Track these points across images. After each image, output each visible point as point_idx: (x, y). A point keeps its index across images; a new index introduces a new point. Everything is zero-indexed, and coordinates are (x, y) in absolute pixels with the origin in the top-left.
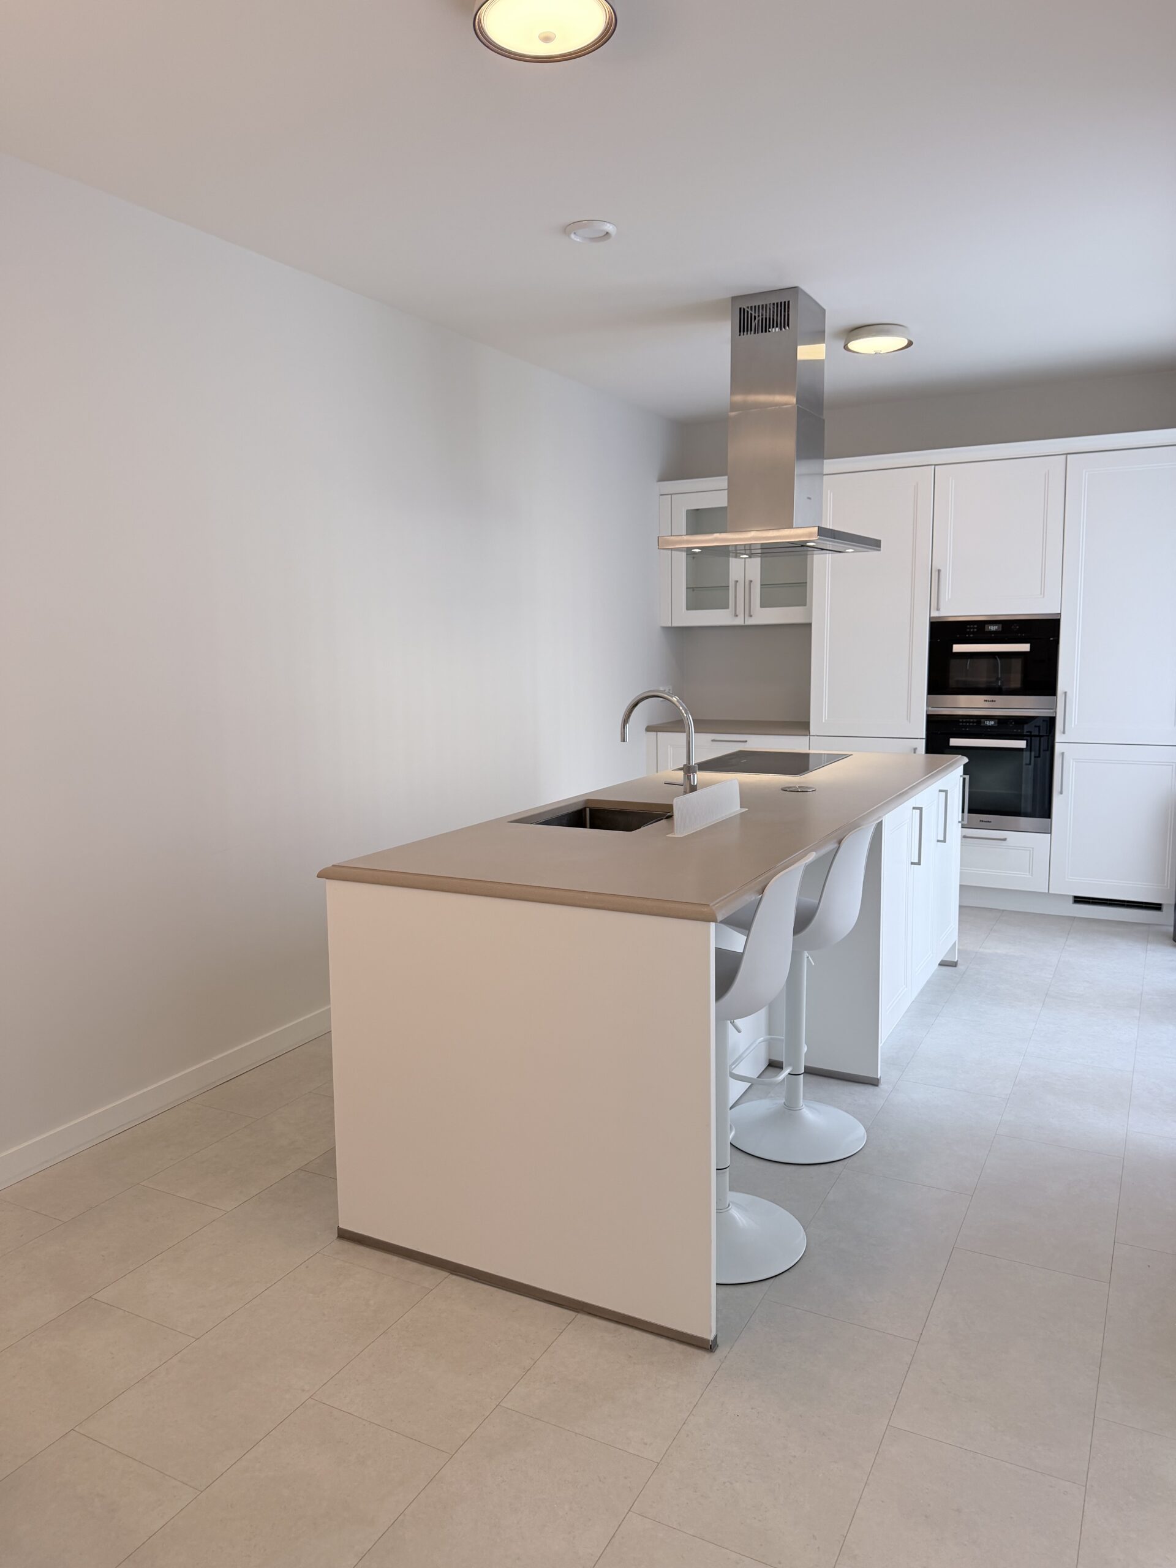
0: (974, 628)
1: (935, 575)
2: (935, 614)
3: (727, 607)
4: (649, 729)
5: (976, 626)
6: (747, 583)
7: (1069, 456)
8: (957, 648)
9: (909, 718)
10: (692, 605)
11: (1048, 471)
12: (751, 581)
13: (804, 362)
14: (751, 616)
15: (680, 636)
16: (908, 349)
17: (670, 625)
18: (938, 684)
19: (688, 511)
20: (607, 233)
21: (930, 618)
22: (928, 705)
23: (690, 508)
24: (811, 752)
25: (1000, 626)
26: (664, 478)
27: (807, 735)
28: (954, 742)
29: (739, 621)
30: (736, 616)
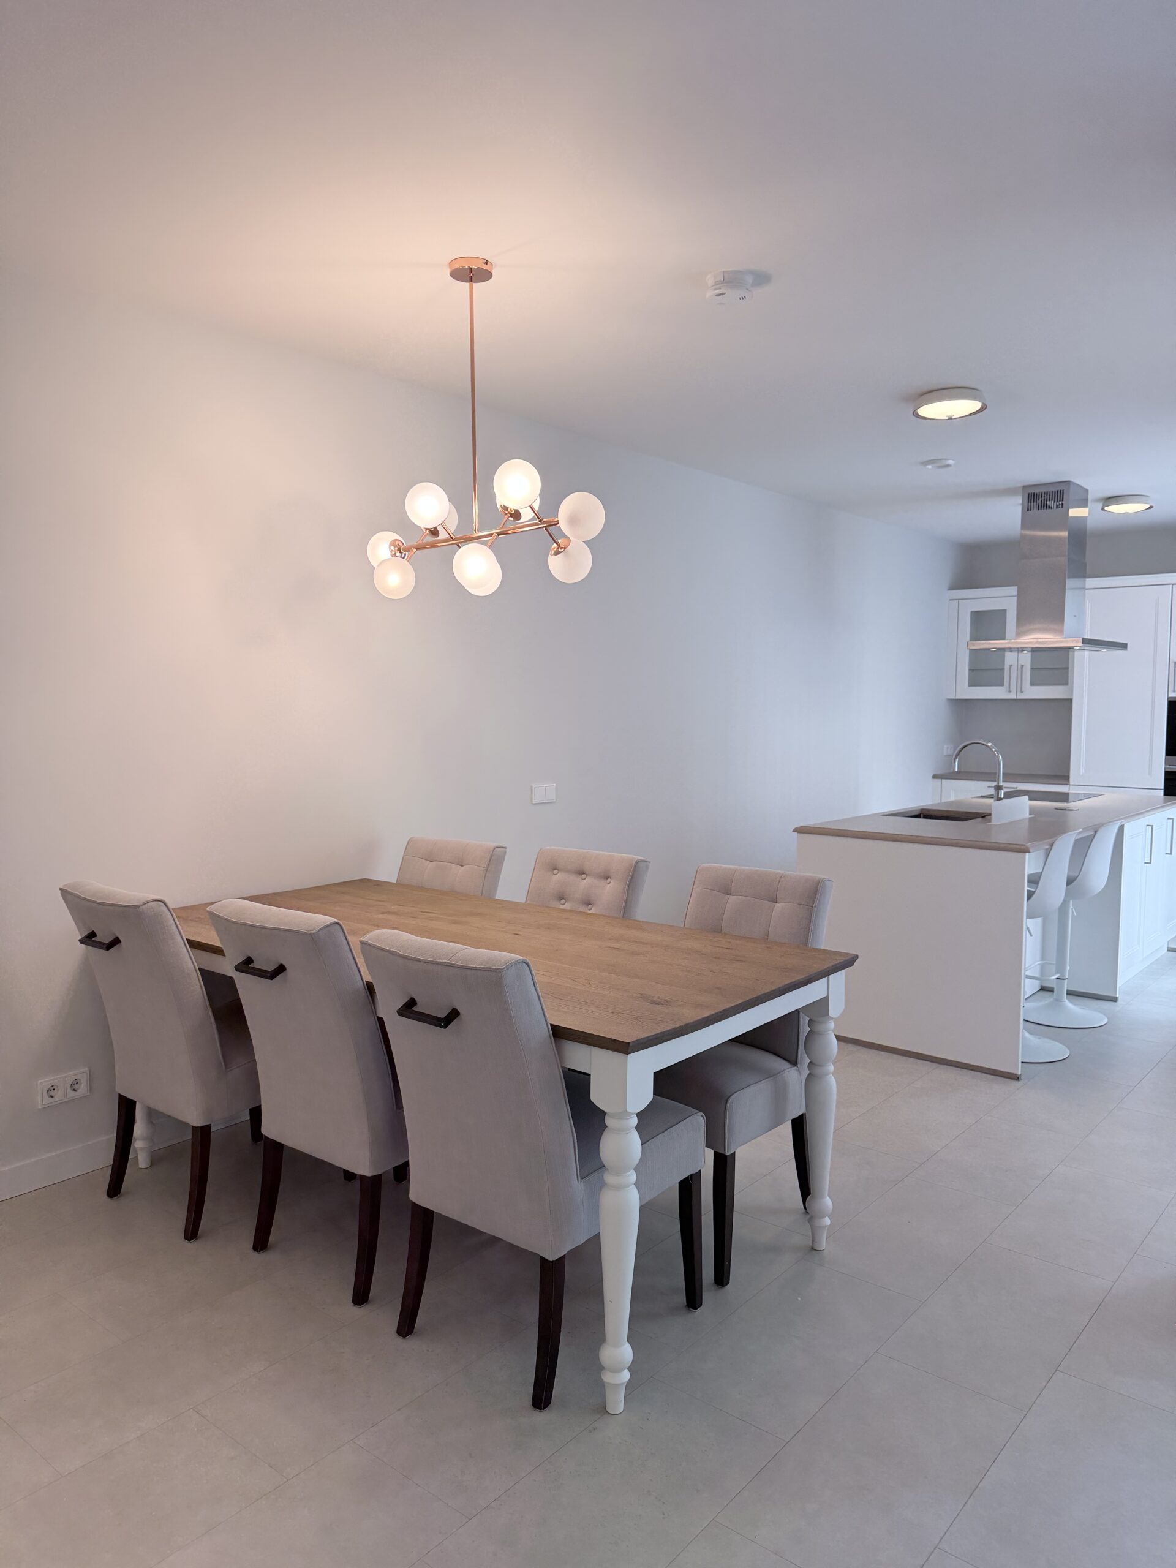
1: (1172, 666)
2: (1172, 695)
3: (1003, 685)
4: (935, 777)
6: (1020, 666)
9: (1150, 774)
10: (972, 683)
12: (1023, 666)
13: (1072, 517)
14: (1022, 692)
15: (961, 707)
16: (1149, 510)
17: (954, 698)
19: (972, 612)
21: (1168, 698)
22: (1166, 764)
23: (973, 610)
26: (953, 587)
27: (1067, 784)
29: (1012, 696)
30: (1010, 691)
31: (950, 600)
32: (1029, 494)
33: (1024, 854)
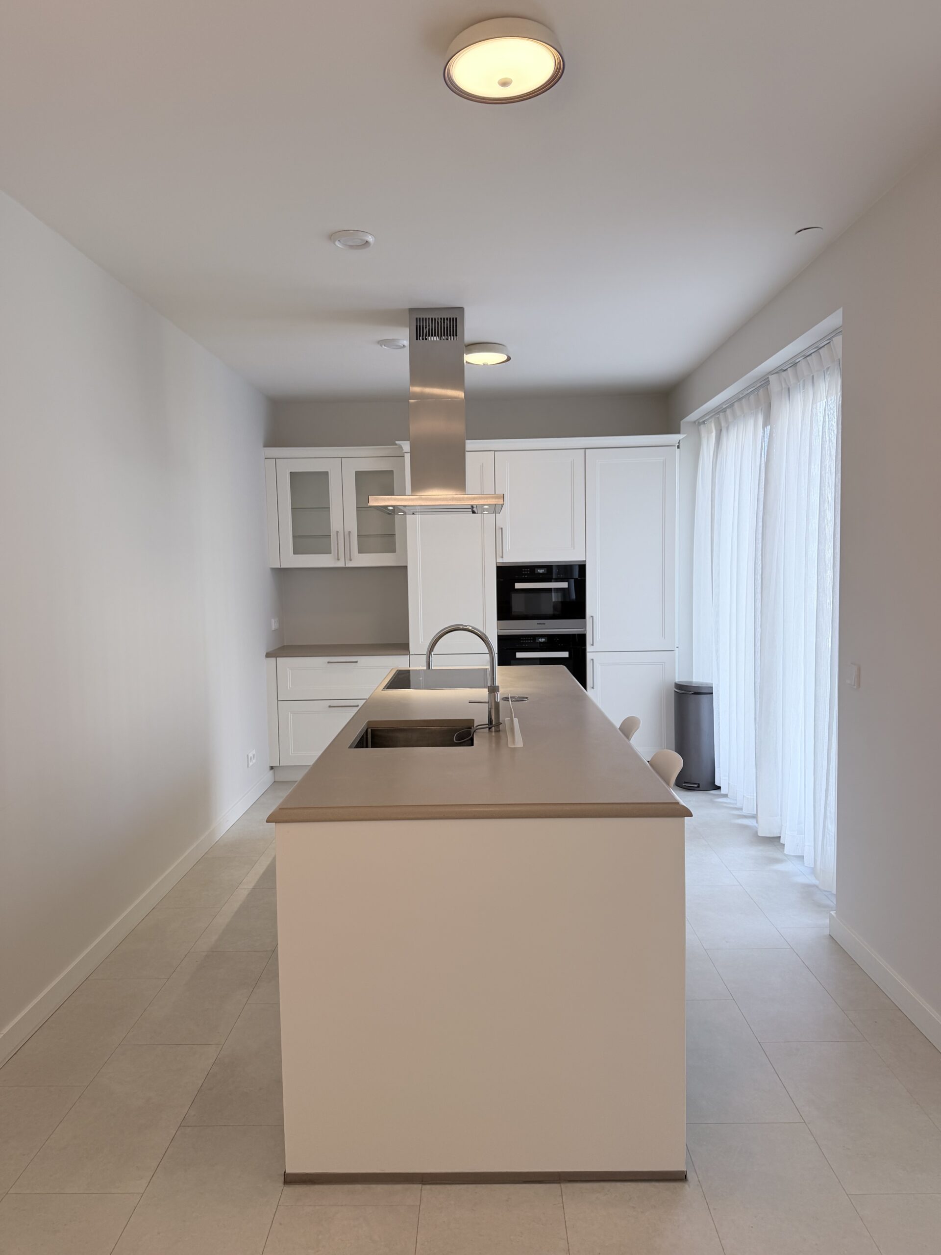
0: (527, 571)
1: (499, 532)
2: (500, 560)
3: (331, 553)
4: (268, 655)
5: (529, 570)
6: (346, 534)
7: (587, 450)
8: (518, 586)
10: (298, 550)
11: (573, 460)
12: (350, 532)
14: (351, 560)
15: (282, 575)
16: (507, 362)
17: (279, 567)
18: (504, 612)
19: (290, 474)
20: (367, 242)
21: (496, 563)
22: (498, 628)
23: (291, 471)
24: (410, 668)
25: (546, 569)
26: (268, 444)
27: (408, 655)
28: (519, 655)
29: (341, 564)
30: (338, 560)
31: (266, 458)
32: (417, 319)
33: (683, 818)
